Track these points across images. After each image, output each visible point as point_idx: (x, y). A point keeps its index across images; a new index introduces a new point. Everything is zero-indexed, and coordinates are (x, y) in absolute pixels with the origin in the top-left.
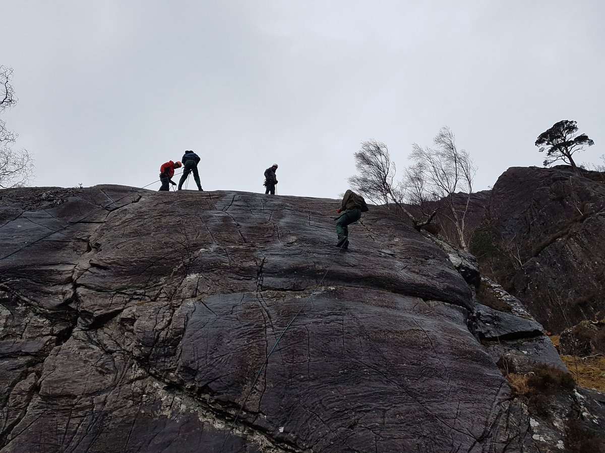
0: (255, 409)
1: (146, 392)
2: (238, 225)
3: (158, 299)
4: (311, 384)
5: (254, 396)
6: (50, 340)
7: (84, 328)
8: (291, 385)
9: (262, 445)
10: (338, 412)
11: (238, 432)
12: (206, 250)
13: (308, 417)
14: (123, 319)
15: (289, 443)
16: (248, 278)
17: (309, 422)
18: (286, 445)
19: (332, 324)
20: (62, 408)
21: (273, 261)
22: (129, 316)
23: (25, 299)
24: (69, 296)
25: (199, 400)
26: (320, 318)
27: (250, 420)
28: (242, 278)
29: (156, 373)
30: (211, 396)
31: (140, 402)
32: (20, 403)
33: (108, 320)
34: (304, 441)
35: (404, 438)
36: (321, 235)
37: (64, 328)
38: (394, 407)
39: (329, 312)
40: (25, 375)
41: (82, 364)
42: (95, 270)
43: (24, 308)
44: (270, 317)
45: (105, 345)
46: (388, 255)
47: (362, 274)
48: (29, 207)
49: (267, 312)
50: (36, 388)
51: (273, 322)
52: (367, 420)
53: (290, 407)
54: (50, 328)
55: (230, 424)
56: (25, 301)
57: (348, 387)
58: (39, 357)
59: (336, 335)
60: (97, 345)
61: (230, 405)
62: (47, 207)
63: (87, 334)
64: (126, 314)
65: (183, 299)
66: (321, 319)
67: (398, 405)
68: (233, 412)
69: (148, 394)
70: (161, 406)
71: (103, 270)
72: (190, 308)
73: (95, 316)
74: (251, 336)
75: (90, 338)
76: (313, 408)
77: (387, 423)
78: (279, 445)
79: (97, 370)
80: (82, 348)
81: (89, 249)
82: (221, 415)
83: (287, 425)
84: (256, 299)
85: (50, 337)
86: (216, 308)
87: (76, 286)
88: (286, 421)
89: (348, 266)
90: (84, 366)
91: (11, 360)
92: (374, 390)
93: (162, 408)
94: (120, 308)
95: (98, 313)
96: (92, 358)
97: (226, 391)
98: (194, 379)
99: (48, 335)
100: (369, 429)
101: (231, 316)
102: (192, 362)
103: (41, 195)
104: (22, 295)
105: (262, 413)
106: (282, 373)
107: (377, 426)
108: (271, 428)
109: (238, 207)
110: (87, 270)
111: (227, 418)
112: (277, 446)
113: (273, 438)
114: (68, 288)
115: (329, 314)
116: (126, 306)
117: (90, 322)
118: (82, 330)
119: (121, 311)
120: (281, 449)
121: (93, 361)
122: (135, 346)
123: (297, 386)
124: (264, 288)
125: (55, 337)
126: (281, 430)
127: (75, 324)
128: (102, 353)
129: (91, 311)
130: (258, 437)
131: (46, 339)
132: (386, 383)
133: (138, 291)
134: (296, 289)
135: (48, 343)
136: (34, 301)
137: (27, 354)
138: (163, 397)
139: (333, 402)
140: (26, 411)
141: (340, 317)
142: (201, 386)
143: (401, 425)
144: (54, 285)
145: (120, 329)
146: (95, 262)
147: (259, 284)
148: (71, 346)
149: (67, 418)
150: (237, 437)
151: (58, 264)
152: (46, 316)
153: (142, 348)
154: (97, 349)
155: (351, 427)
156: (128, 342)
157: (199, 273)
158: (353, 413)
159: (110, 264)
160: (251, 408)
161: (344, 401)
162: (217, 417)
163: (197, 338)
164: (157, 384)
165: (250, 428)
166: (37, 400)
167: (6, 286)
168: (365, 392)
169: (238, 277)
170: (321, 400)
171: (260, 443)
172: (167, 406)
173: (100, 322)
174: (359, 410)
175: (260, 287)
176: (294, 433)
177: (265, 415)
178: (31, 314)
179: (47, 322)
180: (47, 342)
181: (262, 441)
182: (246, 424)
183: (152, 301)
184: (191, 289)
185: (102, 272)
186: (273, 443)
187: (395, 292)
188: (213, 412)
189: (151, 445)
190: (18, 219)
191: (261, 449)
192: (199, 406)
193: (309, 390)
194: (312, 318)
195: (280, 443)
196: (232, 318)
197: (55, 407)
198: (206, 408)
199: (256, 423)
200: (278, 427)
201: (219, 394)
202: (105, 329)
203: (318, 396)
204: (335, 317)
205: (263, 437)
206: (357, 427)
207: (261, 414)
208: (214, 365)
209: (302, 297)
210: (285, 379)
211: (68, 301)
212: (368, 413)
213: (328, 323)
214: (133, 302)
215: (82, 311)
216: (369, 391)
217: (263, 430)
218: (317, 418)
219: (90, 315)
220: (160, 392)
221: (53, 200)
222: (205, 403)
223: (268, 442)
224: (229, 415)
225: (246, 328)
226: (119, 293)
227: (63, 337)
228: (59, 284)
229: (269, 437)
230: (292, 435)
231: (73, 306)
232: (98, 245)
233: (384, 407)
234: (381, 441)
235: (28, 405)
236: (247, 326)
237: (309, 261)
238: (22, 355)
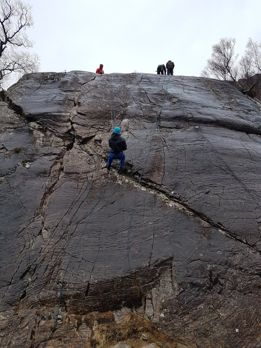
0: (160, 183)
1: (110, 173)
2: (146, 93)
3: (110, 131)
4: (187, 173)
5: (159, 178)
6: (64, 148)
7: (78, 143)
8: (177, 173)
9: (163, 198)
10: (201, 186)
11: (152, 192)
12: (131, 107)
13: (185, 188)
14: (96, 140)
15: (176, 198)
16: (152, 122)
17: (186, 190)
18: (175, 199)
19: (198, 145)
20: (74, 178)
21: (165, 112)
22: (99, 139)
23: (50, 129)
24: (70, 128)
25: (134, 178)
26: (191, 142)
27: (157, 188)
28: (149, 121)
29: (113, 165)
30: (139, 176)
31: (107, 177)
32: (56, 175)
33: (89, 140)
34: (184, 198)
35: (234, 199)
36: (191, 98)
37: (69, 143)
38: (229, 185)
39: (196, 139)
40: (56, 163)
41: (80, 160)
42: (79, 115)
43: (50, 133)
44: (165, 142)
45: (89, 152)
46: (228, 109)
47: (214, 119)
48: (43, 83)
49: (164, 139)
50: (62, 169)
51: (167, 144)
52: (215, 191)
53: (177, 183)
54: (63, 143)
55: (148, 189)
56: (50, 130)
57: (205, 175)
58: (60, 156)
59: (200, 151)
60: (85, 151)
61: (148, 181)
62: (51, 83)
63: (80, 146)
64: (97, 137)
65: (122, 132)
66: (192, 143)
67: (231, 185)
68: (150, 184)
69: (111, 174)
70: (117, 179)
71: (83, 116)
72: (126, 136)
73: (83, 138)
74: (157, 150)
75: (81, 148)
76: (188, 184)
77: (225, 192)
78: (172, 199)
79: (87, 163)
80: (79, 152)
81: (75, 105)
82: (144, 185)
83: (175, 191)
84: (158, 133)
85: (64, 147)
86: (138, 136)
87: (72, 123)
88: (174, 189)
89: (206, 115)
90: (81, 161)
91: (49, 156)
92: (219, 177)
93: (117, 180)
94: (94, 135)
95: (84, 137)
96: (84, 157)
97: (146, 174)
98: (131, 169)
99: (63, 146)
100: (216, 194)
101: (146, 140)
102: (130, 161)
103: (47, 77)
104: (48, 127)
105: (164, 185)
106: (172, 168)
107: (220, 194)
108: (168, 191)
109: (145, 83)
110: (76, 115)
111: (147, 186)
112: (170, 199)
113: (169, 196)
114: (69, 124)
115: (196, 140)
116: (96, 134)
117: (81, 141)
118: (78, 144)
119: (94, 136)
120: (173, 200)
121: (85, 159)
122: (103, 153)
123: (179, 174)
124: (161, 127)
125: (66, 147)
126: (173, 192)
127: (74, 141)
128: (88, 155)
129: (81, 136)
130: (162, 195)
131: (62, 148)
132: (225, 174)
133: (101, 127)
134: (177, 128)
135: (63, 150)
136: (54, 130)
137: (55, 154)
138: (117, 176)
139: (197, 182)
140: (59, 179)
141: (202, 142)
142: (134, 172)
143: (232, 194)
144: (62, 123)
145: (95, 144)
146: (79, 111)
147: (159, 125)
148: (74, 151)
149: (77, 182)
150: (152, 194)
151: (62, 112)
152: (61, 137)
153: (106, 154)
154: (86, 153)
155: (207, 193)
156: (99, 151)
157: (128, 119)
158: (208, 187)
159: (86, 113)
160: (158, 183)
161: (203, 181)
162: (142, 185)
163: (131, 150)
164: (114, 170)
165: (158, 191)
166: (62, 174)
167: (40, 122)
168: (214, 178)
169: (148, 121)
170: (192, 181)
171: (163, 197)
172: (120, 180)
173: (85, 141)
174: (211, 186)
175: (159, 126)
176: (178, 194)
177: (164, 186)
178: (54, 136)
179: (61, 140)
180: (63, 149)
181: (164, 197)
182: (156, 189)
183: (108, 132)
184: (125, 127)
185: (83, 117)
186: (168, 198)
187: (231, 129)
188: (140, 183)
189: (114, 195)
190: (39, 89)
191: (163, 200)
192: (133, 180)
193: (186, 176)
194: (187, 142)
195: (172, 198)
196: (147, 142)
197: (71, 178)
198: (137, 181)
199: (160, 189)
200: (171, 191)
201: (142, 176)
202: (88, 144)
203: (190, 179)
204: (199, 142)
205: (164, 195)
206: (210, 194)
207: (163, 185)
208: (140, 163)
209: (181, 131)
210: (173, 170)
211: (69, 131)
212: (215, 188)
213: (196, 145)
214: (99, 132)
215: (76, 135)
216: (216, 178)
217: (164, 192)
218: (190, 188)
219: (80, 138)
220: (116, 174)
221: (53, 79)
222: (137, 179)
223: (166, 197)
224: (148, 185)
225: (154, 146)
226: (92, 127)
227: (70, 147)
228: (64, 122)
229: (167, 195)
230: (178, 195)
231: (72, 133)
232: (79, 103)
233: (224, 185)
234: (222, 200)
235: (59, 176)
236: (154, 145)
237: (185, 112)
238: (53, 155)
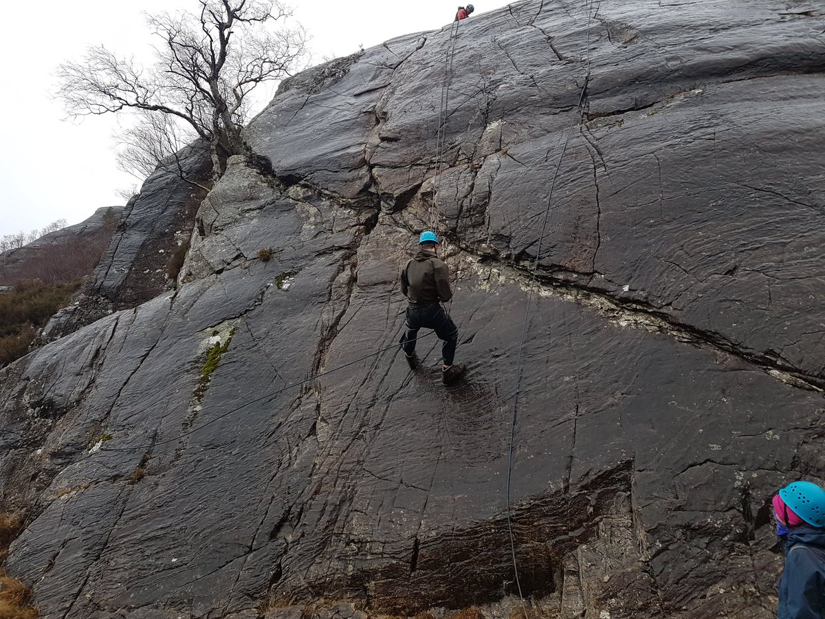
0: (588, 270)
1: (461, 269)
2: (550, 38)
3: (457, 163)
4: (667, 227)
5: (585, 255)
6: (359, 230)
7: (388, 212)
8: (637, 233)
9: (602, 308)
10: (710, 256)
11: (569, 297)
12: (508, 85)
13: (662, 269)
14: (423, 194)
15: (637, 302)
16: (567, 109)
17: (665, 275)
18: (634, 305)
19: (697, 142)
20: (381, 295)
21: (600, 75)
22: (429, 190)
23: (326, 192)
24: (366, 180)
25: (519, 269)
26: (677, 138)
27: (582, 283)
28: (558, 110)
29: (467, 246)
30: (531, 262)
31: (455, 279)
32: (342, 296)
33: (410, 199)
34: (659, 297)
35: (816, 275)
36: (678, 16)
37: (370, 215)
38: (801, 237)
39: (691, 126)
40: (342, 269)
41: (391, 249)
42: (385, 144)
43: (328, 203)
44: (600, 154)
45: (411, 226)
46: (797, 16)
47: (748, 57)
48: (314, 90)
49: (595, 147)
50: (353, 279)
51: (604, 159)
52: (754, 261)
53: (637, 261)
54: (356, 218)
55: (559, 290)
56: (327, 195)
57: (724, 223)
58: (351, 249)
59: (704, 156)
60: (404, 227)
61: (556, 269)
62: (331, 85)
63: (392, 218)
64: (425, 187)
65: (485, 157)
66: (679, 140)
67: (806, 234)
68: (561, 277)
69: (463, 270)
70: (478, 280)
71: (394, 143)
72: (494, 165)
73: (395, 196)
74: (575, 183)
75: (396, 222)
76: (671, 257)
77: (789, 260)
78: (624, 306)
79: (407, 253)
80: (389, 233)
81: (378, 122)
82: (547, 282)
83: (634, 281)
84: (580, 134)
85: (358, 227)
86: (526, 158)
87: (371, 167)
88: (630, 278)
89: (724, 51)
90: (395, 251)
91: (327, 256)
92: (767, 219)
93: (479, 282)
94: (419, 182)
95: (396, 193)
96: (400, 242)
97: (548, 254)
98: (508, 246)
99: (355, 225)
100: (758, 271)
101: (546, 163)
102: (503, 228)
103: (324, 72)
104: (323, 188)
105: (599, 273)
106: (622, 221)
107: (771, 267)
108: (611, 287)
109: (550, 13)
110: (378, 146)
111: (554, 284)
112: (622, 308)
113: (616, 299)
114: (364, 171)
115: (692, 130)
116: (424, 179)
117: (393, 204)
118: (387, 214)
119: (419, 186)
120: (628, 310)
121: (401, 245)
122: (440, 221)
123: (645, 234)
124: (590, 117)
125: (363, 227)
126: (626, 288)
127: (380, 210)
128: (409, 235)
129: (390, 192)
130: (596, 300)
131: (353, 230)
132: (787, 207)
133: (434, 158)
134: (638, 107)
135: (357, 234)
136: (334, 192)
137: (340, 248)
138: (479, 271)
139: (700, 246)
140: (349, 302)
141: (710, 130)
142: (517, 252)
143: (812, 259)
144: (349, 172)
145: (423, 205)
146: (384, 134)
147: (584, 113)
148: (379, 233)
149: (387, 304)
150: (569, 302)
151: (349, 147)
152: (346, 206)
153: (447, 222)
154: (404, 231)
155: (731, 272)
156: (433, 218)
157: (501, 118)
158: (733, 255)
159: (399, 133)
160: (582, 269)
161: (719, 241)
162: (543, 284)
163: (506, 199)
164: (471, 258)
165: (585, 291)
166: (356, 290)
167: (306, 182)
168: (752, 224)
169: (554, 111)
170: (682, 246)
171: (599, 306)
172: (484, 280)
173: (402, 202)
174: (743, 249)
175: (585, 116)
176: (643, 290)
177: (602, 274)
178: (336, 207)
179: (352, 212)
180: (356, 232)
181: (602, 304)
182: (579, 287)
183: (451, 167)
184: (493, 142)
185: (394, 145)
186: (616, 304)
187: (809, 72)
188: (537, 280)
189: (471, 321)
190: (305, 107)
191: (601, 312)
192: (520, 275)
193: (663, 235)
194: (665, 140)
195: (626, 303)
196: (547, 166)
197: (374, 295)
198: (528, 276)
199: (591, 285)
200: (621, 286)
201: (539, 258)
202: (409, 209)
203: (677, 241)
204: (702, 130)
205: (603, 300)
206: (740, 272)
207: (597, 274)
208: (529, 226)
209: (648, 115)
210: (626, 227)
211: (367, 186)
212: (756, 251)
213: (691, 142)
214: (431, 171)
215: (382, 194)
216: (760, 222)
217: (601, 292)
218: (677, 268)
219: (390, 197)
220: (475, 266)
221: (335, 74)
222: (526, 270)
223: (609, 304)
224: (557, 280)
225: (567, 174)
226: (415, 165)
227: (370, 225)
228: (355, 169)
229: (611, 298)
230: (641, 293)
231: (372, 190)
232: (385, 113)
233: (783, 240)
234: (777, 284)
235: (350, 296)
236: (568, 172)
237: (658, 59)
238: (336, 250)
